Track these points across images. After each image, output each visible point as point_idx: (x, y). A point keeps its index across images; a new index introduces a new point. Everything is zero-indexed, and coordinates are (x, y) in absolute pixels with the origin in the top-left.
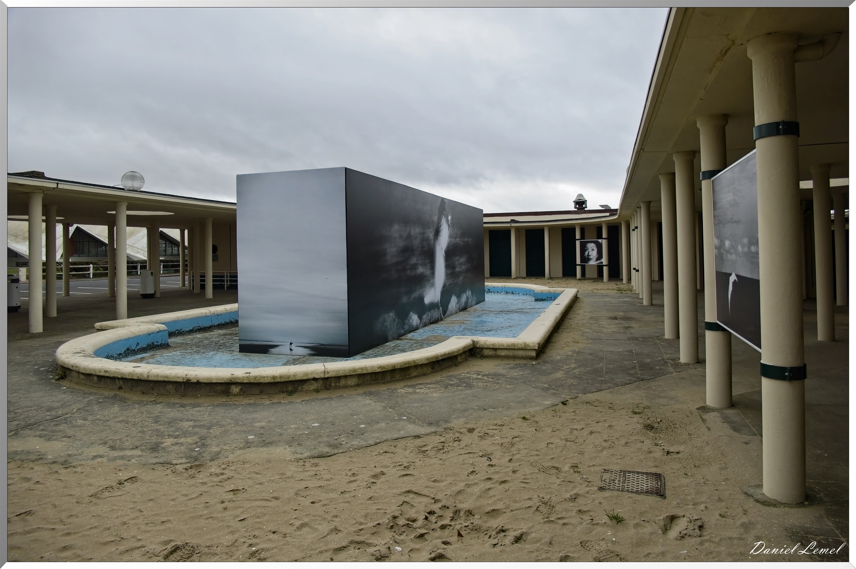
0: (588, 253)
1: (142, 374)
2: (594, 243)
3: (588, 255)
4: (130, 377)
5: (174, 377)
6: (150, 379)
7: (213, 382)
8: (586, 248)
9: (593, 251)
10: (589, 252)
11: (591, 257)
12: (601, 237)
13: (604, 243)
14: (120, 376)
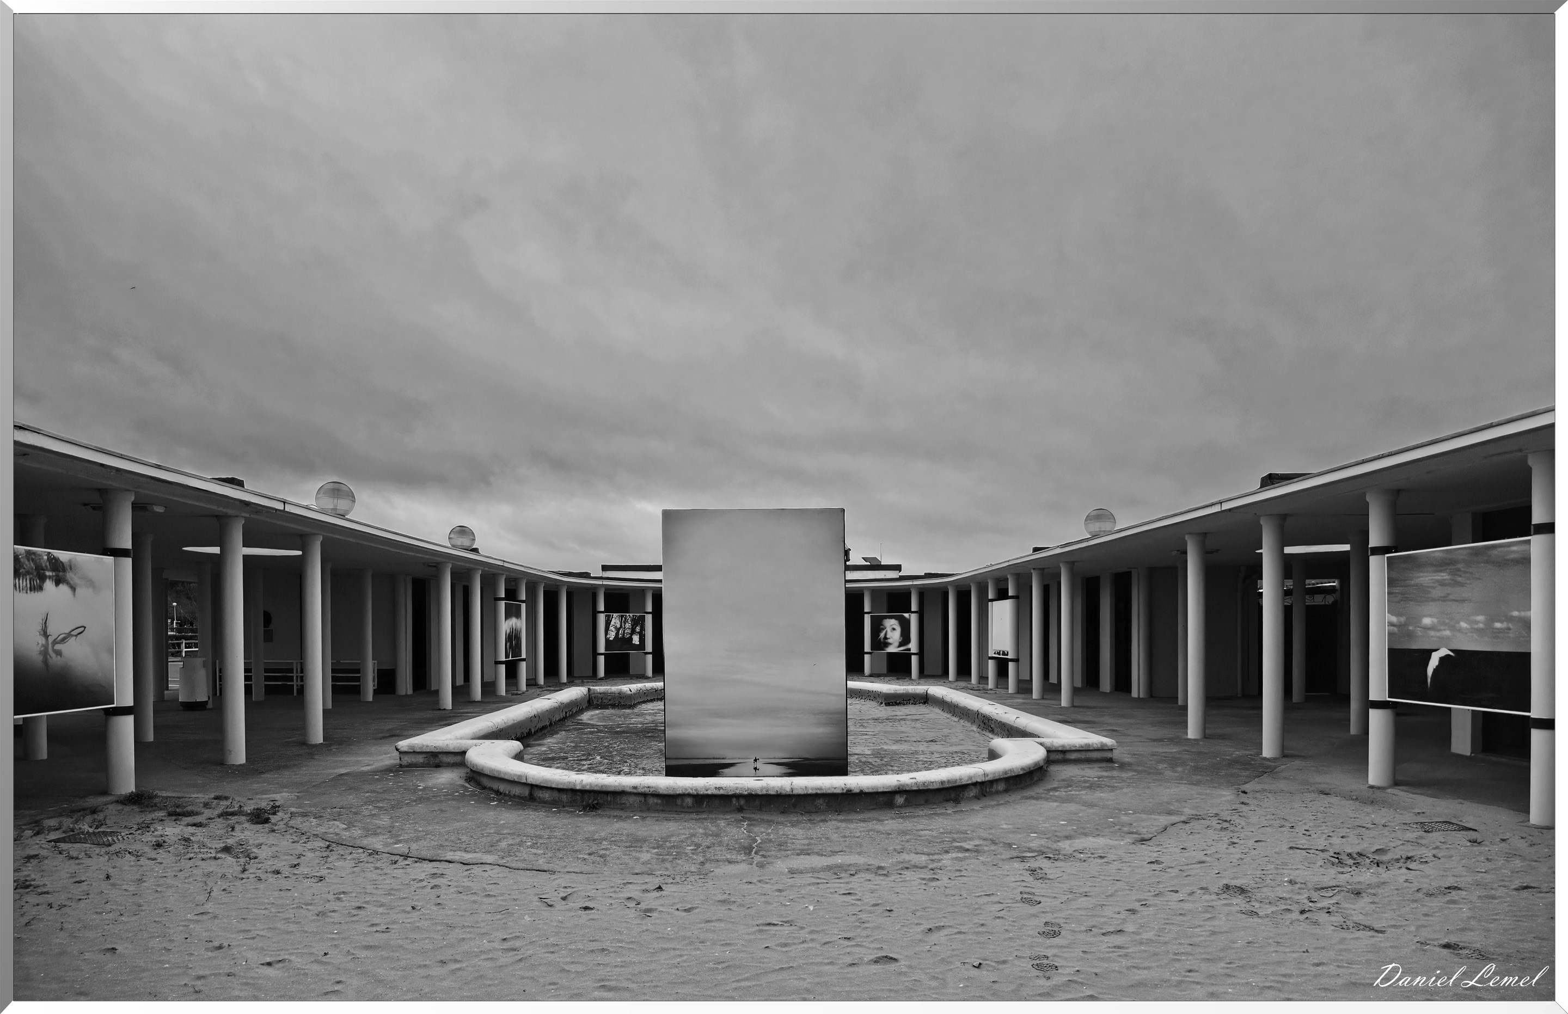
0: (886, 634)
1: (782, 787)
2: (896, 619)
3: (886, 638)
4: (765, 792)
5: (829, 789)
6: (795, 792)
7: (879, 791)
8: (882, 627)
9: (894, 631)
10: (886, 632)
11: (890, 641)
12: (909, 611)
13: (914, 619)
14: (746, 793)
